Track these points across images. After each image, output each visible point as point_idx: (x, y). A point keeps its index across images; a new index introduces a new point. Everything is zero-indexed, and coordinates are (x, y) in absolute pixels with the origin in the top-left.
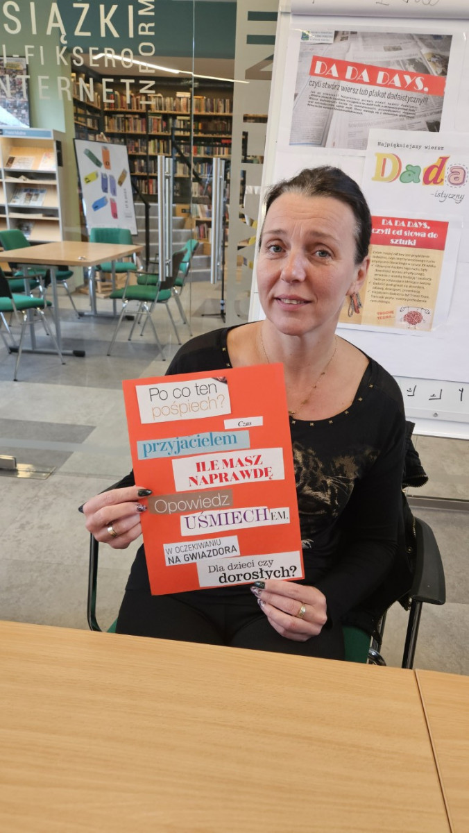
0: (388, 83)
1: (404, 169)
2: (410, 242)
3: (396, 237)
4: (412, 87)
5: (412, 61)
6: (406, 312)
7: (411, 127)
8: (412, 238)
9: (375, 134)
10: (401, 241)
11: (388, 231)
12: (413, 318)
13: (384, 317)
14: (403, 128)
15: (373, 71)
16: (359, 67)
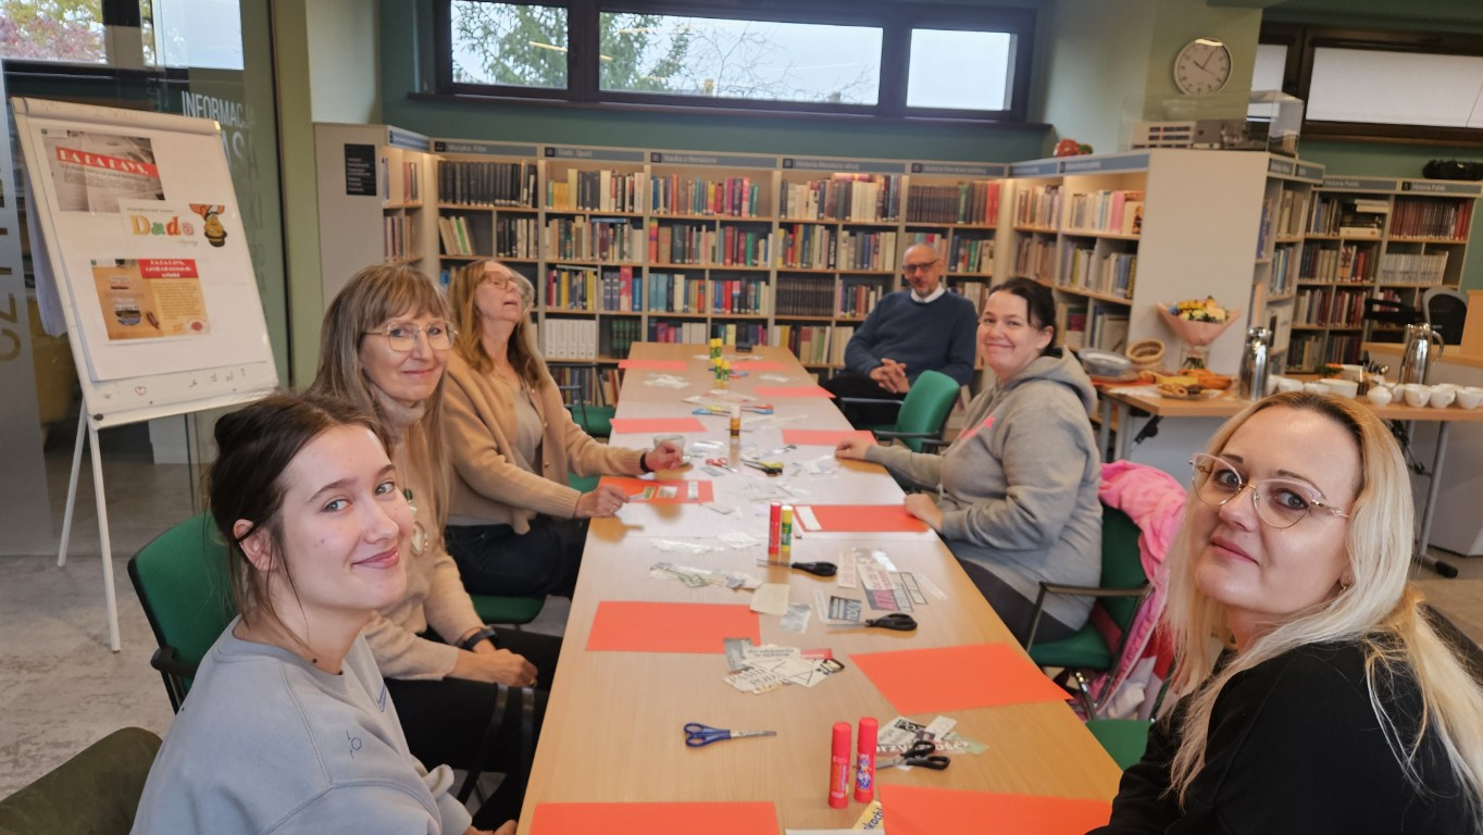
0: (118, 168)
1: (152, 226)
2: (175, 275)
3: (165, 272)
4: (136, 171)
5: (130, 154)
6: (191, 323)
7: (146, 197)
8: (176, 272)
9: (124, 202)
10: (169, 275)
11: (157, 269)
12: (197, 327)
13: (178, 329)
14: (140, 198)
15: (105, 159)
16: (94, 157)
